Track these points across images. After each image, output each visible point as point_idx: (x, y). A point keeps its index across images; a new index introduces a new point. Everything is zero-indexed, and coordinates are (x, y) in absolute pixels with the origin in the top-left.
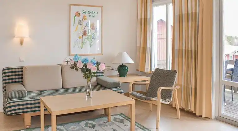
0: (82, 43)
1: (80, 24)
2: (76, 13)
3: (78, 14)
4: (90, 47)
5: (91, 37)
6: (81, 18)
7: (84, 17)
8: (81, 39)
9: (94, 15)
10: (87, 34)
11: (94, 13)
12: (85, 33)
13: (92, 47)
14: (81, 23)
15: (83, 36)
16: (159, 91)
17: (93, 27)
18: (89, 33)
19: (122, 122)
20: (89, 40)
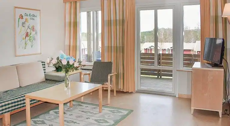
0: (25, 44)
1: (23, 26)
2: (20, 16)
3: (21, 17)
4: (32, 47)
5: (32, 38)
6: (24, 20)
7: (26, 19)
8: (24, 40)
9: (34, 17)
11: (34, 16)
12: (27, 35)
13: (33, 47)
15: (26, 38)
16: (109, 77)
17: (33, 29)
18: (30, 34)
19: (81, 105)
20: (31, 41)
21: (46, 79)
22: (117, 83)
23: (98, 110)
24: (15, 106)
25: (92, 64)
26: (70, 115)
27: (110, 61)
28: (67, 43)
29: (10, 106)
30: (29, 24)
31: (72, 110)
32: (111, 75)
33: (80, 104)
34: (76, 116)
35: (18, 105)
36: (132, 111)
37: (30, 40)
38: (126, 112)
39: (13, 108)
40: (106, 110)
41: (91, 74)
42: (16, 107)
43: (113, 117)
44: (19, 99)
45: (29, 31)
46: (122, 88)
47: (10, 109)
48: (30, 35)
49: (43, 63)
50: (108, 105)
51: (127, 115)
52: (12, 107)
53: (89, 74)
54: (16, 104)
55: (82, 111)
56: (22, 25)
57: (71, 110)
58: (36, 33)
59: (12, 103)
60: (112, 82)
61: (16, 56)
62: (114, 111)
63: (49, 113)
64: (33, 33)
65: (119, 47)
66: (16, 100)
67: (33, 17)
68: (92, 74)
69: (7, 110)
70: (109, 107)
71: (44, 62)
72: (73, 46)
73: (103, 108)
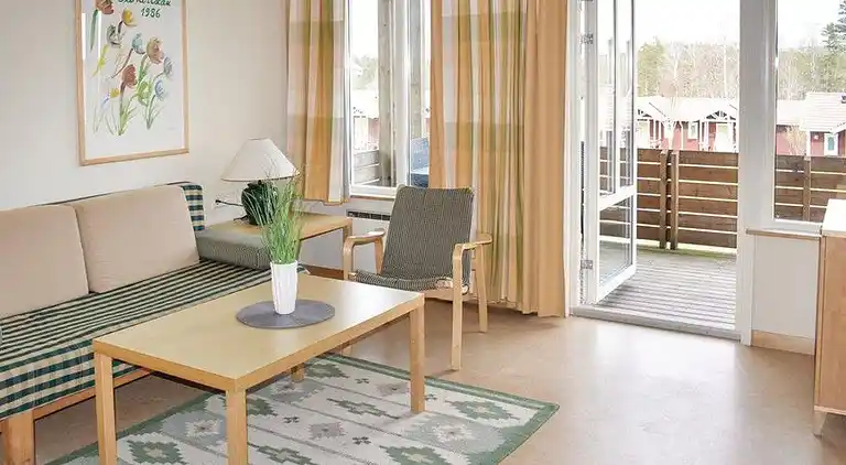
0: (122, 113)
1: (113, 43)
3: (106, 5)
4: (149, 126)
5: (150, 91)
6: (115, 19)
7: (124, 14)
8: (119, 96)
10: (137, 78)
12: (129, 77)
13: (153, 125)
14: (115, 38)
15: (123, 88)
16: (457, 258)
17: (154, 52)
18: (143, 73)
19: (340, 374)
20: (145, 101)
21: (203, 260)
22: (493, 278)
23: (406, 398)
24: (53, 383)
25: (392, 192)
26: (289, 421)
27: (463, 186)
28: (294, 108)
29: (32, 383)
30: (139, 36)
31: (301, 395)
32: (464, 246)
33: (338, 366)
34: (313, 428)
35: (67, 379)
36: (552, 408)
37: (141, 97)
38: (524, 415)
39: (46, 393)
40: (440, 401)
41: (385, 239)
42: (59, 388)
43: (468, 435)
44: (71, 355)
45: (136, 60)
46: (512, 298)
47: (32, 398)
48: (141, 79)
49: (194, 193)
50: (454, 377)
51: (531, 427)
52: (40, 387)
53: (378, 239)
54: (59, 374)
55: (343, 404)
56: (109, 39)
57: (297, 396)
58: (167, 70)
59: (40, 372)
60: (471, 273)
61: (83, 164)
62: (475, 405)
63: (202, 408)
64: (156, 69)
65: (503, 126)
66: (58, 359)
67: (153, 6)
68: (389, 237)
69: (18, 403)
70: (454, 387)
71: (199, 188)
72: (319, 121)
73: (429, 390)
